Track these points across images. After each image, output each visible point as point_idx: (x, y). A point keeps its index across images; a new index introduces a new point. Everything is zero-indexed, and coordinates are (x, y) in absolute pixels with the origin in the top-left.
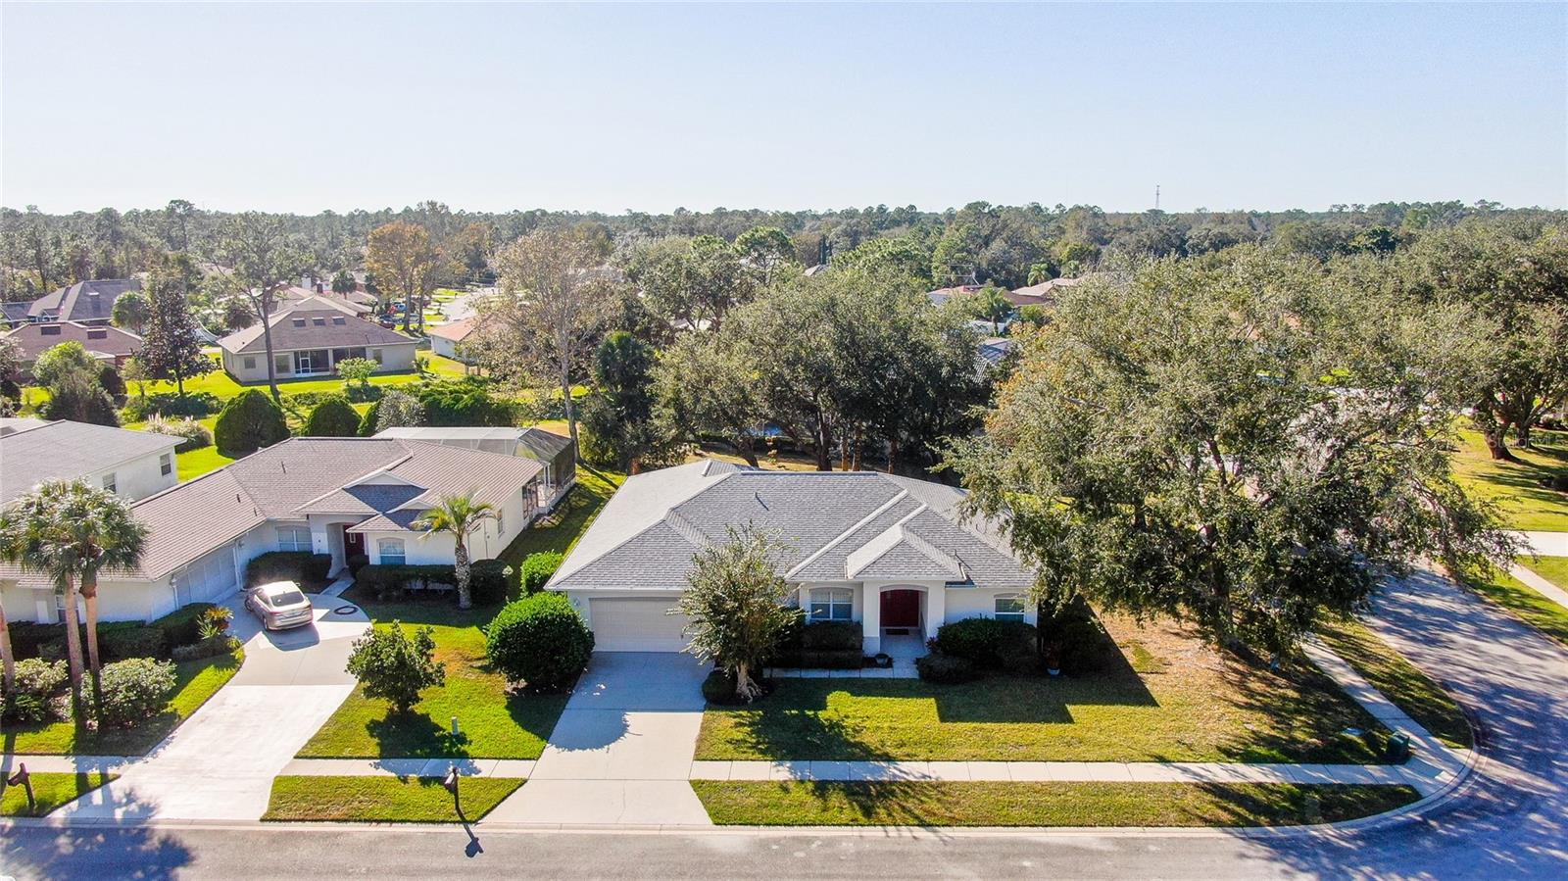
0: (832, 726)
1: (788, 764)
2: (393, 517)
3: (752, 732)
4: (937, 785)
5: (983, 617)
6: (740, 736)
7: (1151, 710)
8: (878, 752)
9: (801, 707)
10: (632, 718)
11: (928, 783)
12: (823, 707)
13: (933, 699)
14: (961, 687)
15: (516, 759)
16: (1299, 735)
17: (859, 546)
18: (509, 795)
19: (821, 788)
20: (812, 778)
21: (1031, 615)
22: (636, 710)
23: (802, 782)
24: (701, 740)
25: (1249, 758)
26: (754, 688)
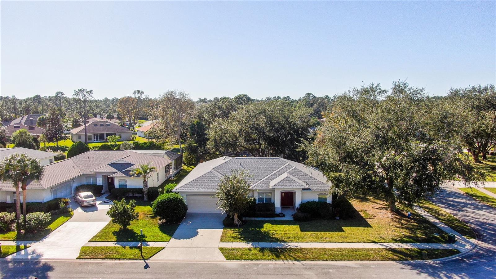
0: (265, 233)
1: (251, 243)
2: (123, 173)
3: (239, 234)
4: (301, 249)
5: (314, 201)
6: (235, 236)
7: (370, 228)
8: (280, 240)
9: (255, 228)
10: (199, 231)
11: (297, 248)
12: (263, 228)
13: (298, 226)
14: (307, 222)
15: (161, 242)
16: (418, 235)
17: (273, 179)
18: (159, 252)
19: (262, 250)
20: (259, 247)
21: (330, 200)
22: (201, 229)
23: (256, 248)
24: (222, 237)
25: (403, 241)
26: (240, 222)
